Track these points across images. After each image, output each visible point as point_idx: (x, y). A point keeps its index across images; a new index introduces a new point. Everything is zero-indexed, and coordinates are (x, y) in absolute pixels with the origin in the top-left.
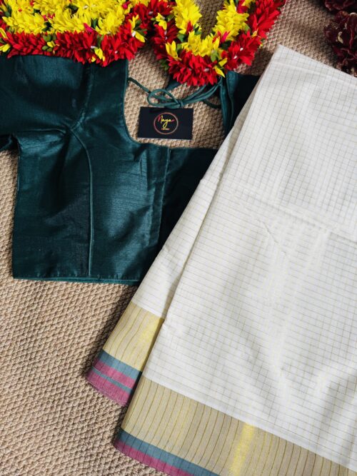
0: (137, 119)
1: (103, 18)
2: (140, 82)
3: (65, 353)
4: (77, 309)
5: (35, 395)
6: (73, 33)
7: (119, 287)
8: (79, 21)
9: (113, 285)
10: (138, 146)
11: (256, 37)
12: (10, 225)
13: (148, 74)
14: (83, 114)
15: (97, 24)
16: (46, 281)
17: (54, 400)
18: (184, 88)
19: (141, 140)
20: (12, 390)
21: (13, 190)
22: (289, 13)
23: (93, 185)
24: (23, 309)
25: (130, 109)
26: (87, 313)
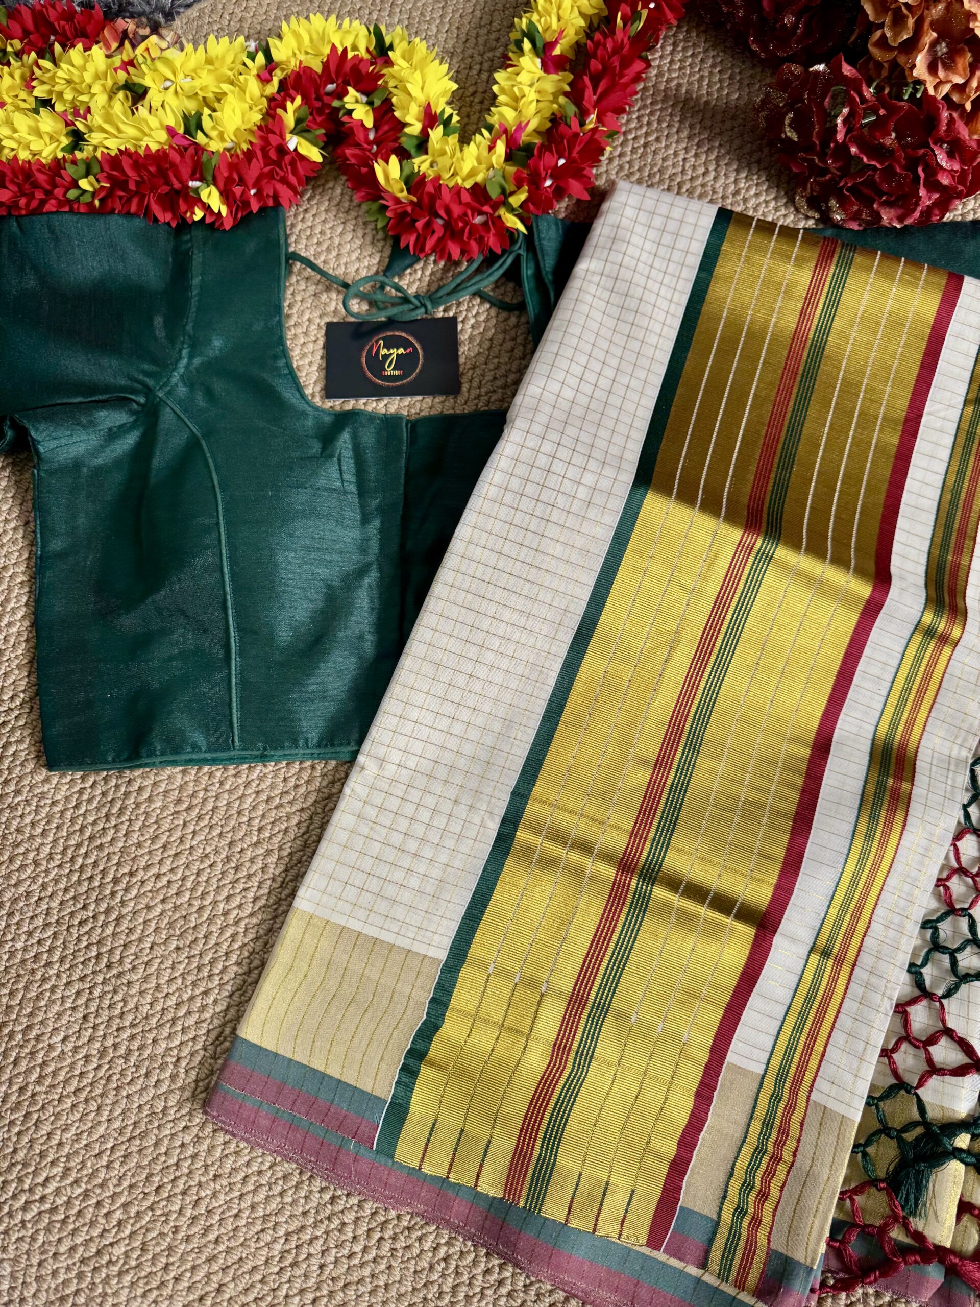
0: (320, 353)
1: (214, 110)
2: (319, 262)
3: (195, 941)
4: (215, 833)
5: (129, 1052)
6: (141, 152)
7: (313, 767)
8: (153, 122)
9: (297, 766)
10: (328, 419)
11: (594, 130)
12: (27, 641)
13: (337, 241)
14: (185, 352)
15: (200, 127)
16: (131, 768)
17: (179, 1059)
18: (430, 268)
19: (337, 404)
20: (70, 1045)
21: (26, 555)
22: (672, 62)
23: (227, 523)
24: (79, 846)
25: (299, 330)
26: (242, 840)
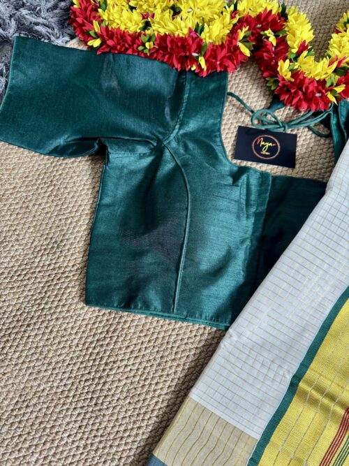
4: (156, 350)
7: (205, 328)
9: (197, 326)
10: (235, 169)
12: (85, 241)
13: (248, 92)
14: (177, 127)
16: (123, 311)
18: (287, 111)
21: (91, 202)
24: (91, 343)
25: (227, 127)
26: (167, 356)
